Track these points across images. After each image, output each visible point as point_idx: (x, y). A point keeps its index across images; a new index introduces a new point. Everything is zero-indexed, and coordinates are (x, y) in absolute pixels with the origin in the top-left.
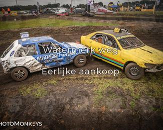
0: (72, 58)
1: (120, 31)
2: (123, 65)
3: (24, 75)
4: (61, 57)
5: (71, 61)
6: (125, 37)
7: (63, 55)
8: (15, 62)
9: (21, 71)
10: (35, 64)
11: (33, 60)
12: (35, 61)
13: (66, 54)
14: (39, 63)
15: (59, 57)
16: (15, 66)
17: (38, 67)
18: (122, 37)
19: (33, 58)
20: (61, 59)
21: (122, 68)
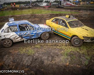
0: (40, 34)
1: (69, 17)
2: (70, 38)
3: (10, 43)
4: (33, 33)
5: (39, 36)
6: (72, 20)
7: (34, 32)
8: (4, 36)
9: (8, 41)
10: (16, 37)
11: (15, 35)
12: (16, 35)
13: (36, 32)
14: (19, 37)
15: (31, 34)
16: (4, 38)
17: (18, 39)
18: (70, 21)
19: (15, 34)
20: (33, 34)
21: (70, 39)
